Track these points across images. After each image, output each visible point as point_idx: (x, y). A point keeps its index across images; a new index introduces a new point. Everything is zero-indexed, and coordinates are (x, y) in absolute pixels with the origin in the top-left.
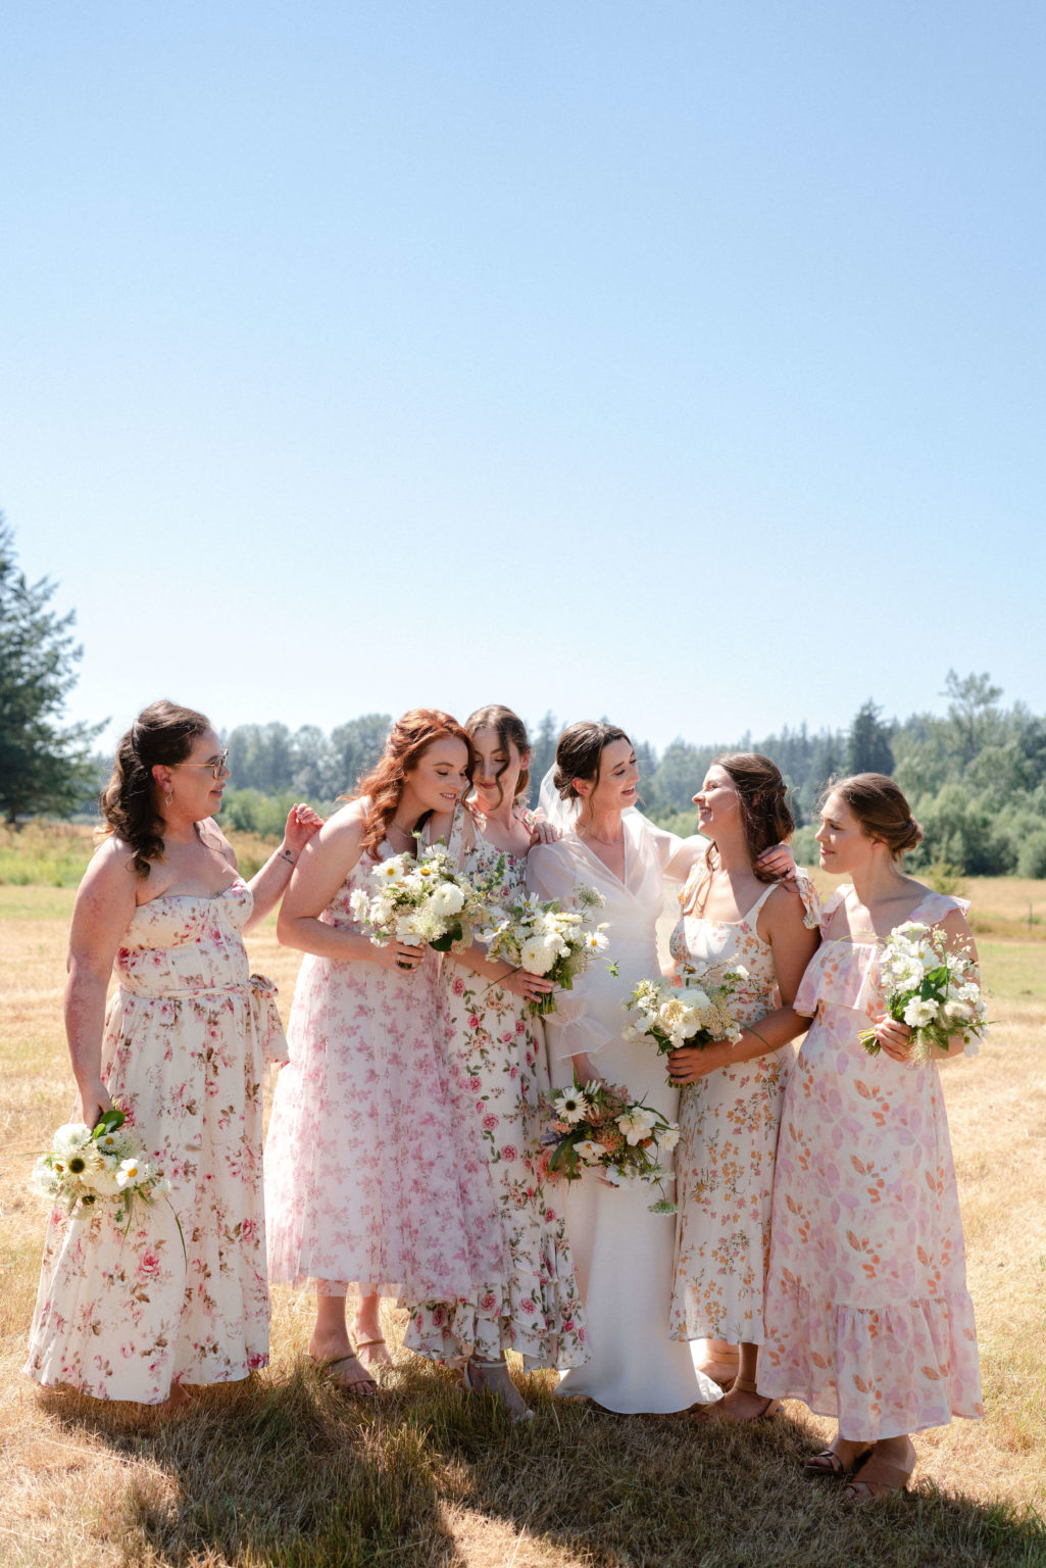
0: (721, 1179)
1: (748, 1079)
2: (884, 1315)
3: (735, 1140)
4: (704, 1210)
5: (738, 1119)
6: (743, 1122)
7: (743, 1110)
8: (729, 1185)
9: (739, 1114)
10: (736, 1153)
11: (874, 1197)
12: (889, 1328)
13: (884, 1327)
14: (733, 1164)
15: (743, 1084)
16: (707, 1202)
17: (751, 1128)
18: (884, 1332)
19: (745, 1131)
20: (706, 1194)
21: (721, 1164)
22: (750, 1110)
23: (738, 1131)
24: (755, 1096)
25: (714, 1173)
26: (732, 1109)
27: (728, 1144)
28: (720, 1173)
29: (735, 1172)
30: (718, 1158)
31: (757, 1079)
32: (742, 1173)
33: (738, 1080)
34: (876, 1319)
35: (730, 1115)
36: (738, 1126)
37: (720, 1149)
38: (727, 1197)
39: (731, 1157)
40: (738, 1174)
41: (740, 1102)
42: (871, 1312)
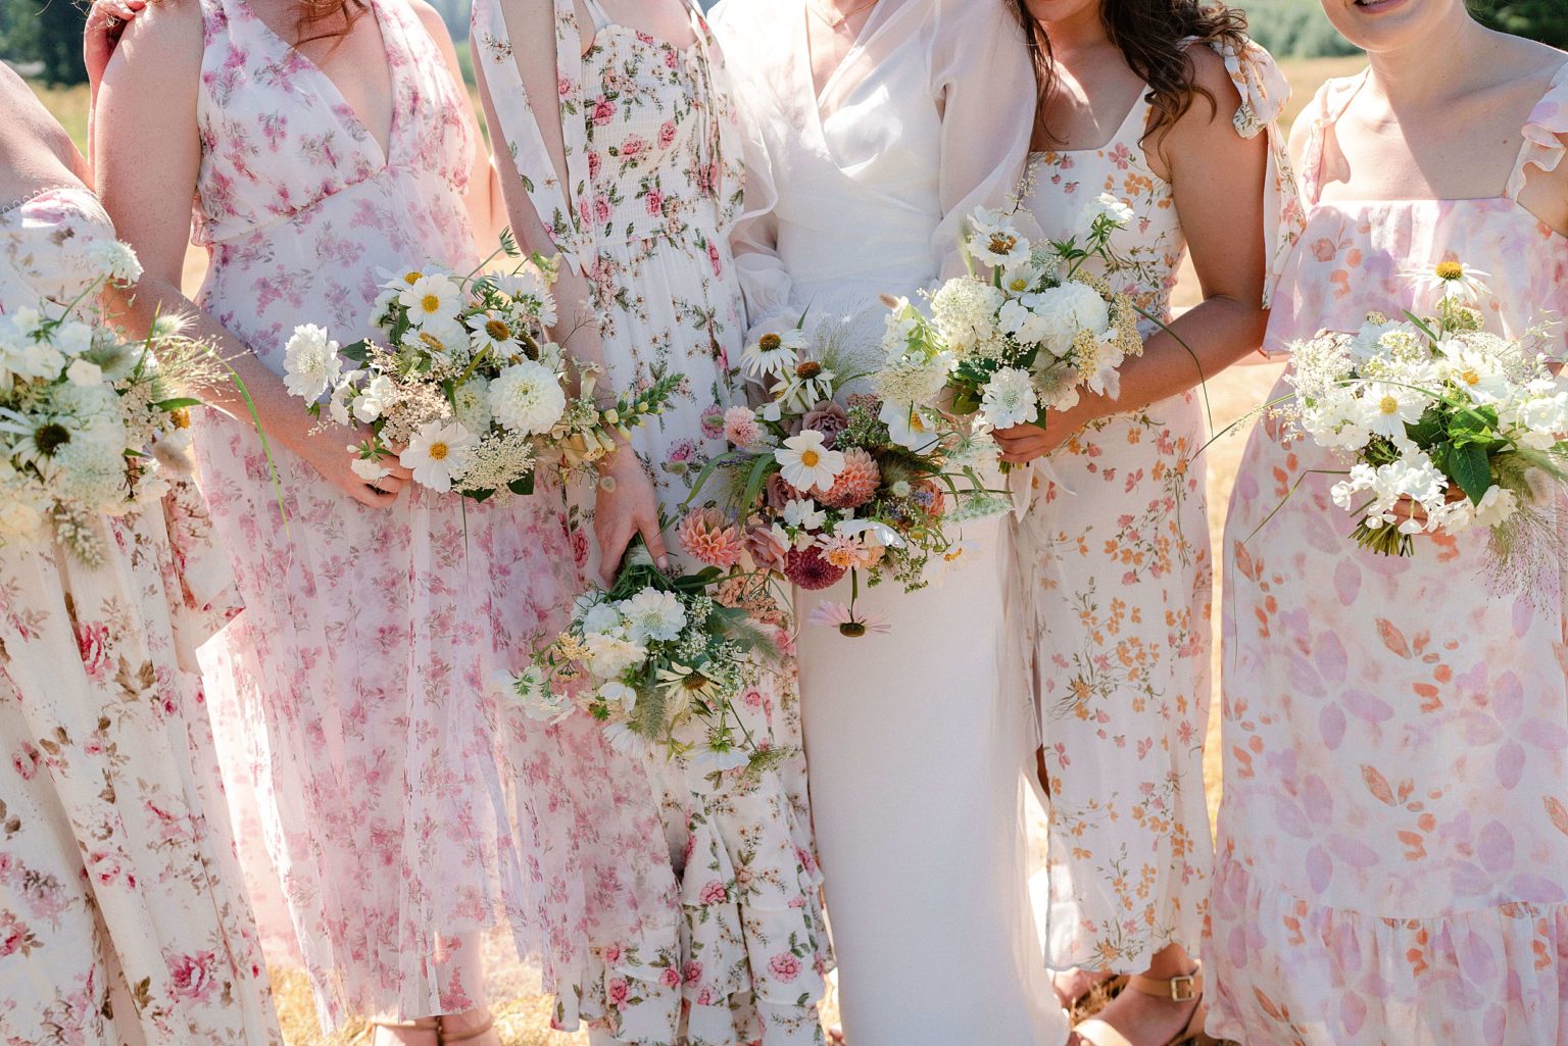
0: (1119, 671)
1: (1140, 474)
2: (1439, 931)
3: (1130, 595)
4: (1100, 732)
5: (1127, 555)
6: (1138, 559)
7: (1135, 536)
8: (1136, 683)
9: (1126, 544)
10: (1136, 619)
11: (1428, 700)
12: (1451, 958)
13: (1440, 954)
14: (1134, 641)
15: (1130, 485)
16: (1101, 717)
17: (1156, 569)
18: (1439, 962)
19: (1145, 575)
20: (1094, 702)
21: (1111, 642)
22: (1147, 535)
23: (1131, 578)
24: (1154, 506)
25: (1103, 661)
26: (1111, 536)
27: (1117, 605)
28: (1114, 660)
29: (1141, 656)
30: (1104, 632)
31: (1156, 473)
32: (1156, 656)
33: (1120, 478)
34: (1423, 938)
35: (1111, 547)
36: (1131, 567)
37: (1104, 613)
38: (1138, 706)
39: (1127, 628)
40: (1150, 659)
41: (1127, 520)
42: (1413, 925)
